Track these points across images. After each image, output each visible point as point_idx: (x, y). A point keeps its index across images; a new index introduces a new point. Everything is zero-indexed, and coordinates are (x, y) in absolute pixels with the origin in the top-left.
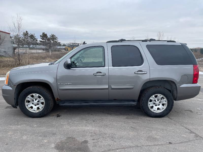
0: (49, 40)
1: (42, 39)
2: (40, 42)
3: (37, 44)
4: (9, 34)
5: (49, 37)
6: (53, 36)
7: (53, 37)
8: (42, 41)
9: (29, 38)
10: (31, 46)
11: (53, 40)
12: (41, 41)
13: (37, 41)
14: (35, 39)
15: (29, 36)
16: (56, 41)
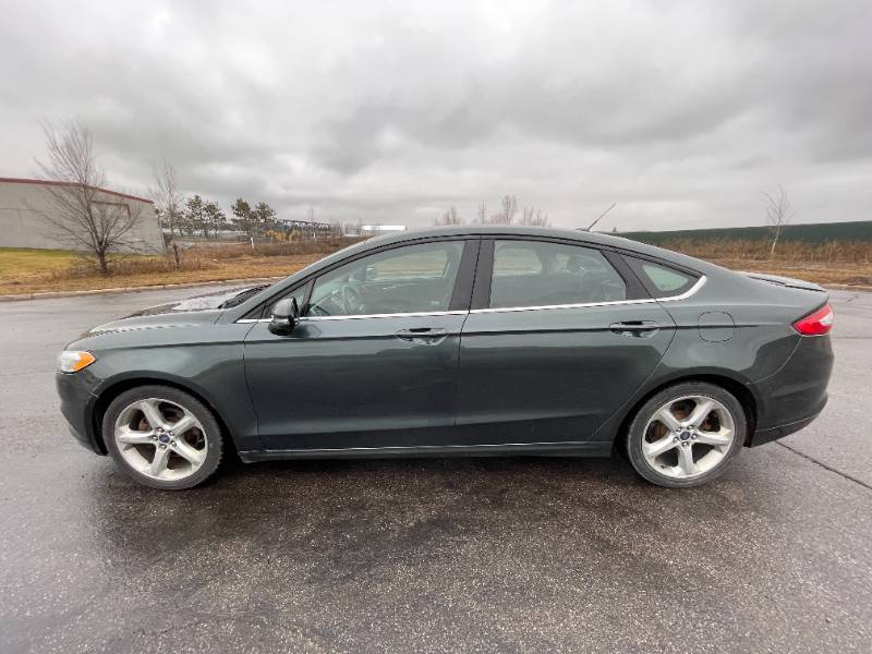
0: (253, 216)
1: (238, 215)
2: (231, 223)
3: (227, 227)
4: (151, 202)
5: (253, 209)
6: (263, 207)
7: (264, 211)
8: (238, 218)
9: (204, 212)
10: (213, 232)
11: (264, 217)
12: (234, 220)
13: (224, 219)
14: (220, 215)
15: (205, 209)
16: (271, 218)
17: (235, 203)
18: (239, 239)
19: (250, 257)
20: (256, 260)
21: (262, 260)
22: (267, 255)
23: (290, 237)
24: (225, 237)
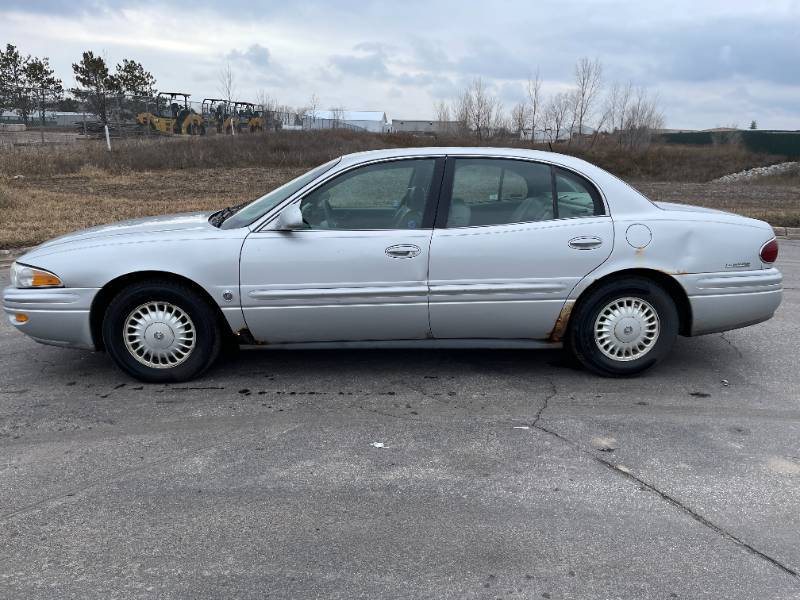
0: (112, 84)
1: (84, 82)
3: (64, 105)
5: (112, 72)
6: (131, 67)
7: (133, 74)
8: (84, 88)
9: (23, 77)
10: (36, 114)
11: (133, 88)
12: (77, 93)
13: (59, 89)
14: (51, 81)
15: (25, 70)
16: (147, 89)
17: (79, 60)
18: (81, 127)
19: (100, 173)
20: (115, 181)
21: (124, 180)
22: (139, 166)
23: (184, 125)
24: (60, 123)
